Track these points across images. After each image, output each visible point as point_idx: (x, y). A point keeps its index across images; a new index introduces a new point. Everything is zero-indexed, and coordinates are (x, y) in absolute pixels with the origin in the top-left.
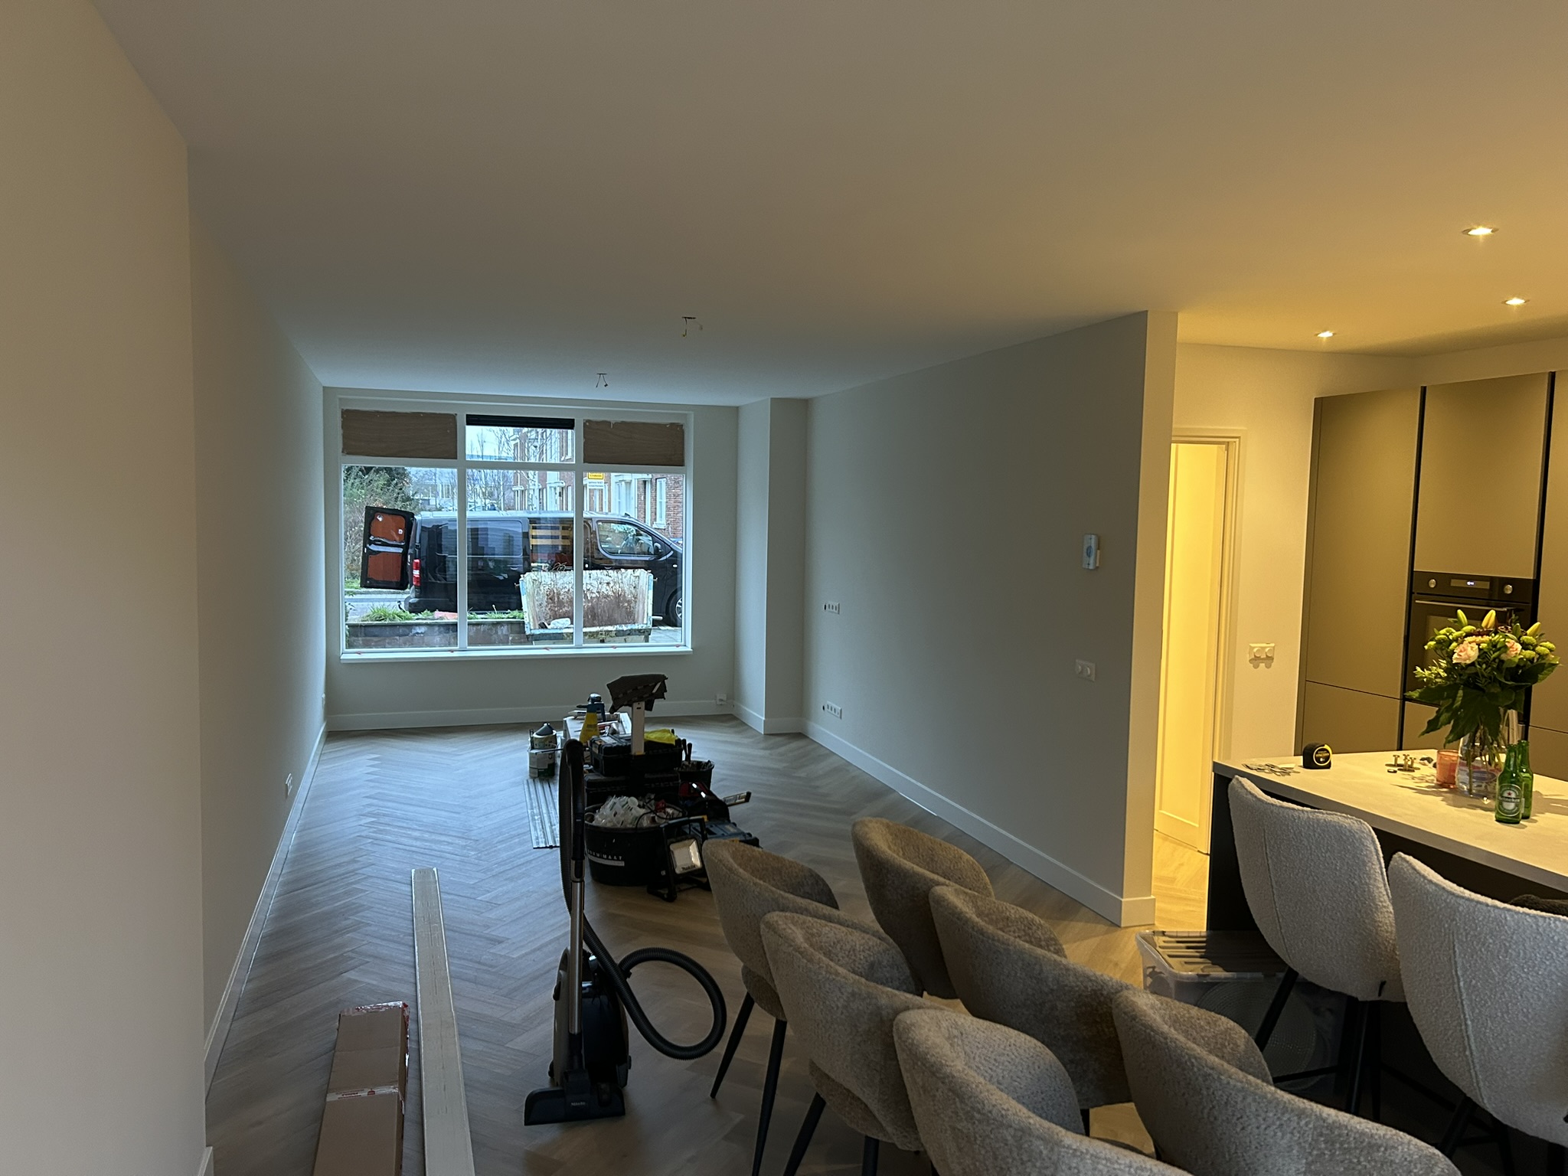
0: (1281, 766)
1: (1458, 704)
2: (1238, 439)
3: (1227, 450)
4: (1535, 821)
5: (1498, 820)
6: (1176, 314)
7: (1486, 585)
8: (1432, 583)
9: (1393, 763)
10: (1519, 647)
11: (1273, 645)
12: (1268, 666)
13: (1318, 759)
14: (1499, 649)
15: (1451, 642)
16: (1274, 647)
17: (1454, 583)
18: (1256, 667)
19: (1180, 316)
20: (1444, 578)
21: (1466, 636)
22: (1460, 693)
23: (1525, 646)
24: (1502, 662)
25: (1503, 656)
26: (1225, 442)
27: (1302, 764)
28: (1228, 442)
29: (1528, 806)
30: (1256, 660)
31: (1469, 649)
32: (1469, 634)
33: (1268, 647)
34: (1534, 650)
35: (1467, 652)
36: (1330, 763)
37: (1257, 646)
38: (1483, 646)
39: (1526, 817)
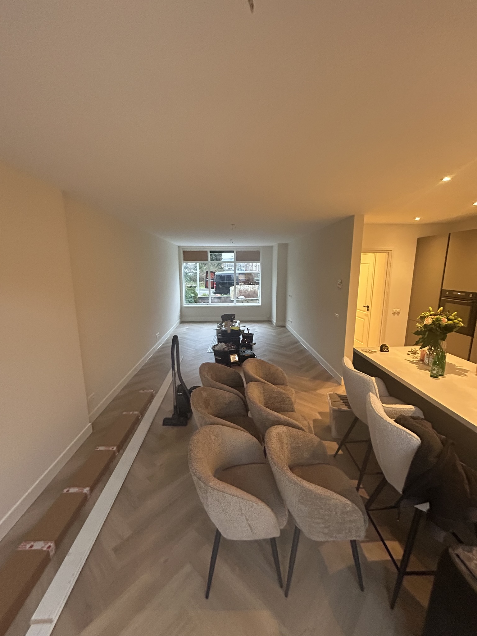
0: (372, 350)
1: (426, 336)
2: (391, 251)
3: (388, 254)
4: (445, 377)
5: (431, 376)
6: (363, 216)
7: (464, 294)
8: (447, 293)
9: (411, 351)
10: (446, 320)
11: (400, 309)
12: (398, 315)
13: (384, 349)
14: (439, 321)
15: (425, 317)
17: (455, 293)
18: (394, 315)
19: (365, 216)
20: (451, 292)
21: (429, 316)
22: (427, 333)
23: (449, 320)
24: (440, 324)
25: (440, 323)
26: (388, 252)
27: (380, 350)
28: (389, 252)
29: (443, 371)
30: (394, 313)
31: (429, 320)
32: (431, 315)
33: (398, 310)
34: (453, 321)
35: (429, 321)
36: (388, 350)
37: (395, 309)
38: (434, 319)
39: (442, 375)
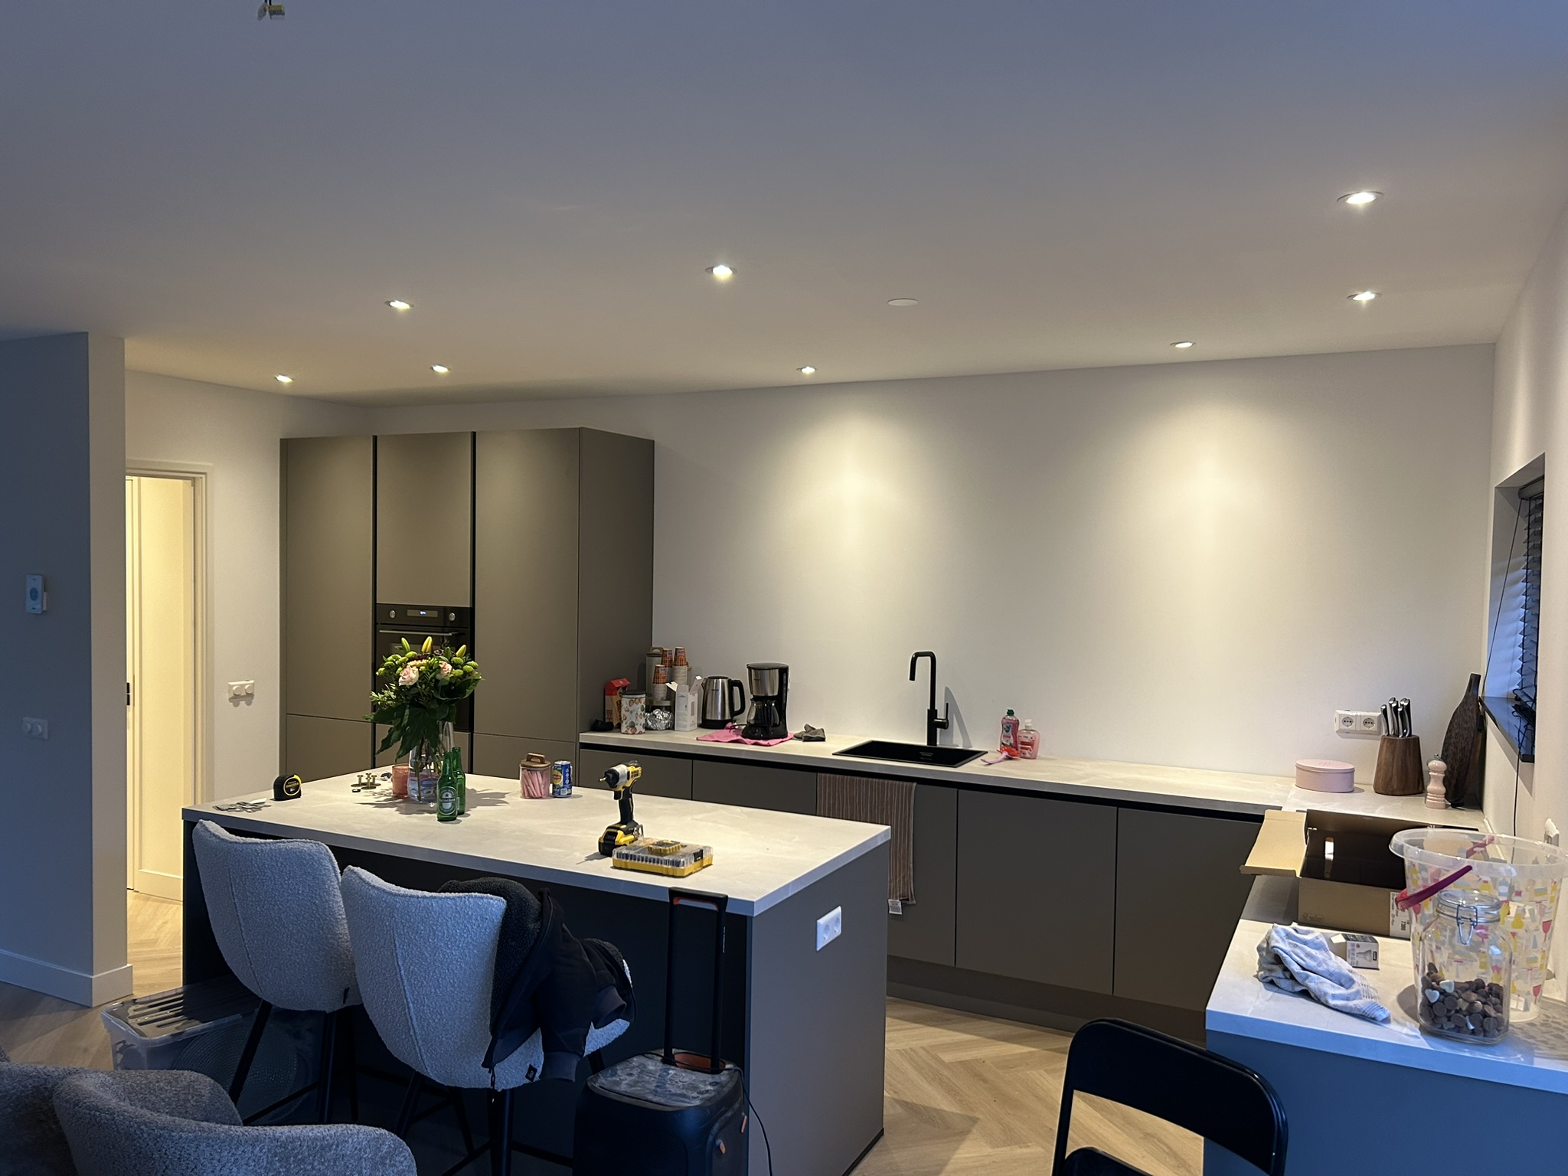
0: (252, 803)
1: (405, 722)
2: (203, 476)
3: (194, 485)
4: (469, 815)
5: (439, 820)
6: (122, 340)
7: (435, 614)
8: (393, 614)
9: (358, 783)
10: (449, 667)
11: (252, 682)
12: (249, 703)
13: (288, 790)
14: (435, 670)
15: (397, 667)
16: (253, 684)
17: (410, 613)
18: (236, 705)
19: (126, 341)
20: (401, 609)
21: (409, 661)
22: (407, 712)
23: (455, 666)
24: (437, 681)
25: (438, 677)
26: (192, 478)
27: (273, 797)
28: (194, 478)
29: (463, 804)
30: (236, 698)
31: (411, 672)
32: (411, 659)
33: (247, 684)
34: (462, 669)
35: (410, 674)
36: (300, 791)
37: (235, 684)
38: (422, 668)
39: (461, 813)
